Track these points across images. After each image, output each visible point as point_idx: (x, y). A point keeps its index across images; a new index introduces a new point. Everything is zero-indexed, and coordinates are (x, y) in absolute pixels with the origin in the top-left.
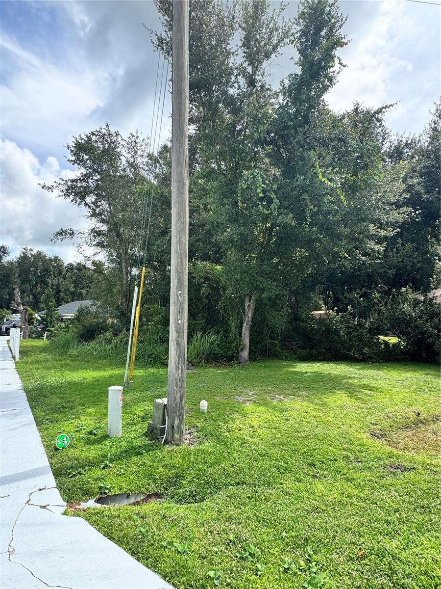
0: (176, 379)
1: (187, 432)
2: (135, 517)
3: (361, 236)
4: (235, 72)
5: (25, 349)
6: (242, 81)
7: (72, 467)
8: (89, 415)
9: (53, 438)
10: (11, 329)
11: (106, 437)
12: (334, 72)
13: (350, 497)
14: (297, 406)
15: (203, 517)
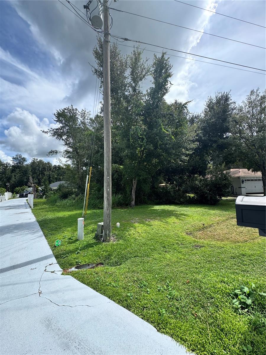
0: (107, 214)
1: (112, 236)
2: (94, 273)
3: (179, 154)
4: (128, 85)
5: (35, 203)
6: (130, 89)
7: (63, 254)
8: (68, 231)
9: (53, 242)
10: (29, 195)
11: (77, 240)
12: (168, 87)
13: (180, 259)
14: (156, 223)
15: (122, 271)
